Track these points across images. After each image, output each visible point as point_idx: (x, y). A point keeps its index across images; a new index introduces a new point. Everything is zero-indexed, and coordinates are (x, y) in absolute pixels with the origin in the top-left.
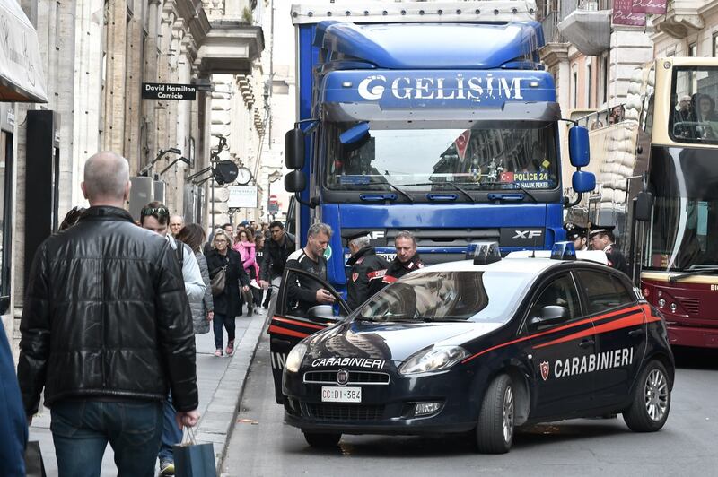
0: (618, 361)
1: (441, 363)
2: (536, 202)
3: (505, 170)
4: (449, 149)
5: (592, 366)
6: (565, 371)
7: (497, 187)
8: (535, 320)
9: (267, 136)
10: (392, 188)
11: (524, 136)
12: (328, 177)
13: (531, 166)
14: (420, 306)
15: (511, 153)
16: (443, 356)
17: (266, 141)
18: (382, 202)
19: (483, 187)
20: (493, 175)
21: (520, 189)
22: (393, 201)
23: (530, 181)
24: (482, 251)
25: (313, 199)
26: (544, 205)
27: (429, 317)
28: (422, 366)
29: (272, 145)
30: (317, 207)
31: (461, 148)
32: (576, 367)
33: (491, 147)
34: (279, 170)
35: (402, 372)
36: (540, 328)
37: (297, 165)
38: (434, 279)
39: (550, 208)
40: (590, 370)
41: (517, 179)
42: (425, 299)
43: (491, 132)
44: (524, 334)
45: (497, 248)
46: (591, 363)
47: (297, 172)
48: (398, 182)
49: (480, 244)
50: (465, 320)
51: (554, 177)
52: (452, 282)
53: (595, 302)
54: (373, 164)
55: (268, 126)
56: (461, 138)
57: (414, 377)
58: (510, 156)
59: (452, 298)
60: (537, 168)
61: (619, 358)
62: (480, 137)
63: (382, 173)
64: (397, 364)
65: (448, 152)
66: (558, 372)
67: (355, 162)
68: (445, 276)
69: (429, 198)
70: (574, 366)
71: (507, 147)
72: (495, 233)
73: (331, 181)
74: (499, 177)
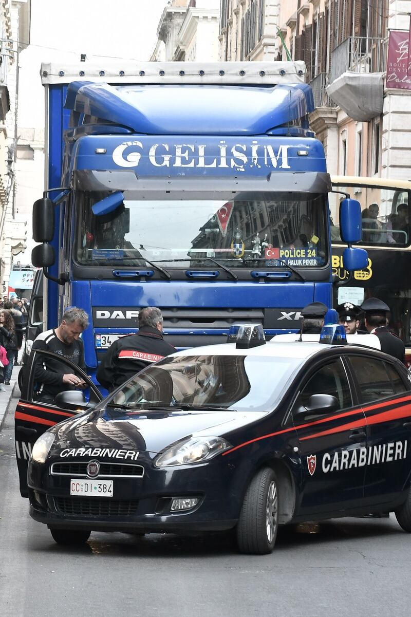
0: (390, 455)
1: (200, 456)
2: (303, 281)
3: (270, 246)
4: (209, 222)
5: (363, 460)
6: (334, 465)
7: (261, 264)
8: (302, 409)
9: (10, 205)
10: (147, 264)
11: (291, 209)
12: (79, 251)
13: (298, 241)
14: (177, 393)
15: (276, 227)
16: (202, 447)
17: (10, 210)
18: (137, 279)
19: (245, 264)
20: (257, 251)
21: (287, 266)
22: (149, 278)
23: (297, 258)
24: (245, 333)
25: (62, 275)
26: (311, 284)
27: (187, 405)
28: (179, 458)
29: (16, 214)
30: (66, 284)
31: (223, 221)
32: (346, 461)
33: (255, 220)
34: (22, 242)
35: (157, 464)
36: (307, 418)
37: (45, 237)
38: (191, 364)
39: (319, 288)
40: (361, 464)
41: (283, 256)
42: (182, 385)
43: (255, 205)
44: (290, 424)
45: (262, 330)
46: (361, 457)
47: (46, 245)
48: (154, 257)
49: (243, 326)
50: (225, 409)
51: (323, 253)
52: (211, 368)
53: (367, 390)
54: (127, 237)
55: (11, 194)
56: (222, 210)
57: (170, 470)
58: (275, 231)
59: (212, 384)
60: (305, 244)
61: (392, 452)
62: (243, 209)
63: (137, 247)
64: (152, 456)
65: (208, 225)
66: (326, 467)
67: (108, 235)
68: (204, 361)
69: (187, 275)
70: (343, 460)
71: (272, 221)
72: (259, 314)
73: (82, 255)
74: (263, 252)
